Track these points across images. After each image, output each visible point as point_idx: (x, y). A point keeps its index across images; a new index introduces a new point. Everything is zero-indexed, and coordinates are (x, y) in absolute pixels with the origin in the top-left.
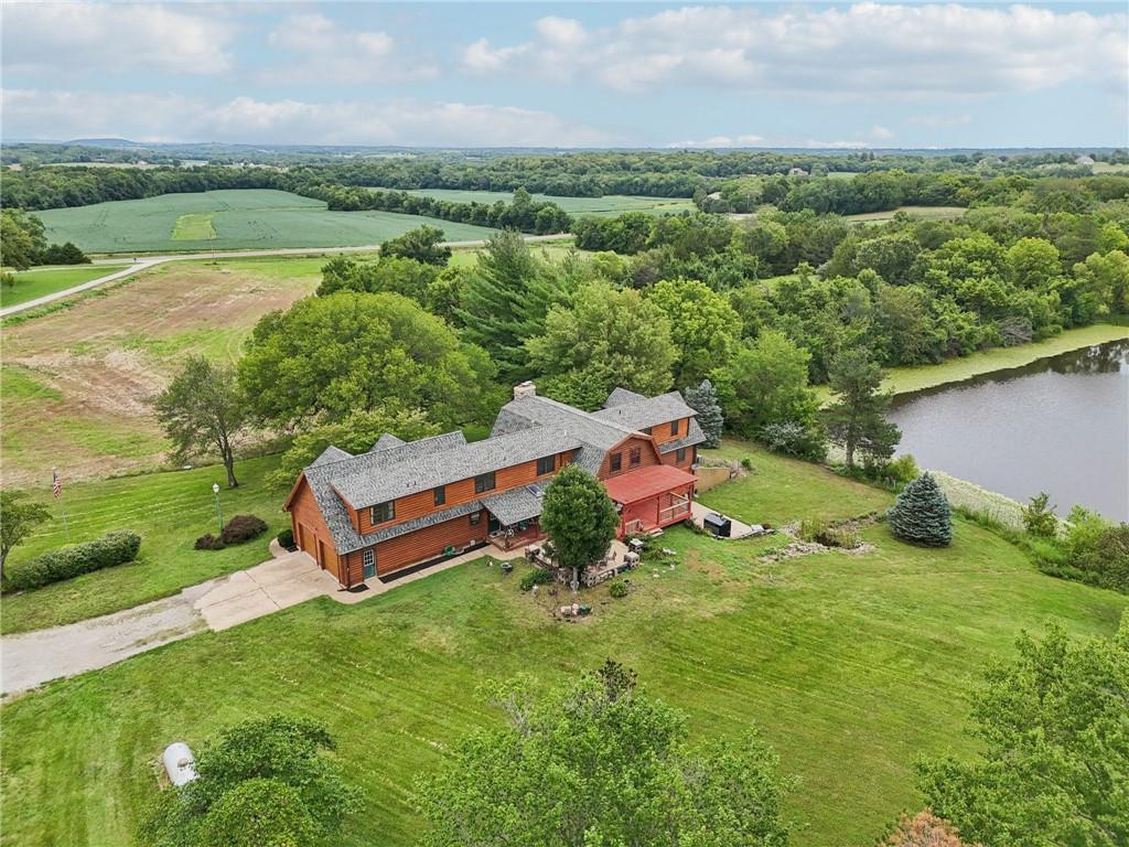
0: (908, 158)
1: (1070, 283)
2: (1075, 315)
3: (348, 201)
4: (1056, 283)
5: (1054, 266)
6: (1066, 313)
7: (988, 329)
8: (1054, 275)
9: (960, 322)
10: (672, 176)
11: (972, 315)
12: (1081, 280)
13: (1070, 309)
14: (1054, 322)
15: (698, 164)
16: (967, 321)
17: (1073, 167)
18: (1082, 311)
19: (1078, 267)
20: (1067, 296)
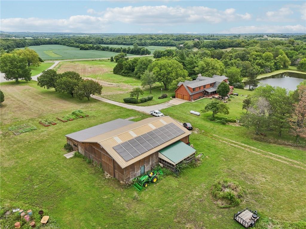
0: (222, 36)
1: (276, 61)
2: (277, 68)
3: (85, 48)
4: (273, 61)
5: (272, 58)
6: (275, 67)
7: (262, 70)
8: (273, 60)
9: (257, 68)
10: (165, 41)
11: (259, 67)
12: (278, 60)
13: (276, 66)
14: (273, 69)
15: (171, 38)
16: (258, 68)
17: (263, 38)
18: (278, 67)
19: (277, 58)
20: (275, 63)
